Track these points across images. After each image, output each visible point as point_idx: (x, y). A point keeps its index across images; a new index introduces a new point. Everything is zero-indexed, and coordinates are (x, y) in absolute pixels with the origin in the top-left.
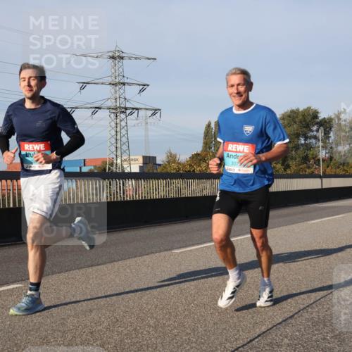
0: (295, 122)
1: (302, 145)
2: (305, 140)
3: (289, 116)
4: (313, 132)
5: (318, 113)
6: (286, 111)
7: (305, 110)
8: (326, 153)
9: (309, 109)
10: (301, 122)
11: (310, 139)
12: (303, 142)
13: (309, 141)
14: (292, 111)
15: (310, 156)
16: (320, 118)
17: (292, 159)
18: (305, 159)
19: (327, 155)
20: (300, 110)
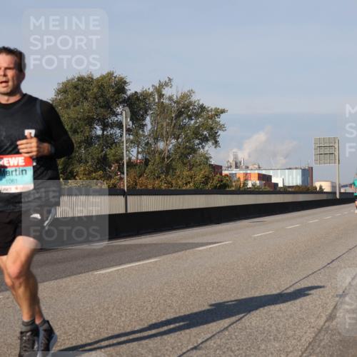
0: (86, 98)
1: (98, 137)
2: (103, 130)
3: (76, 87)
4: (116, 115)
5: (125, 83)
6: (70, 78)
7: (103, 78)
8: (138, 153)
9: (110, 75)
10: (96, 98)
11: (112, 128)
12: (99, 132)
13: (110, 131)
14: (81, 79)
15: (111, 158)
16: (129, 93)
17: (80, 162)
18: (103, 163)
19: (140, 156)
20: (95, 78)
